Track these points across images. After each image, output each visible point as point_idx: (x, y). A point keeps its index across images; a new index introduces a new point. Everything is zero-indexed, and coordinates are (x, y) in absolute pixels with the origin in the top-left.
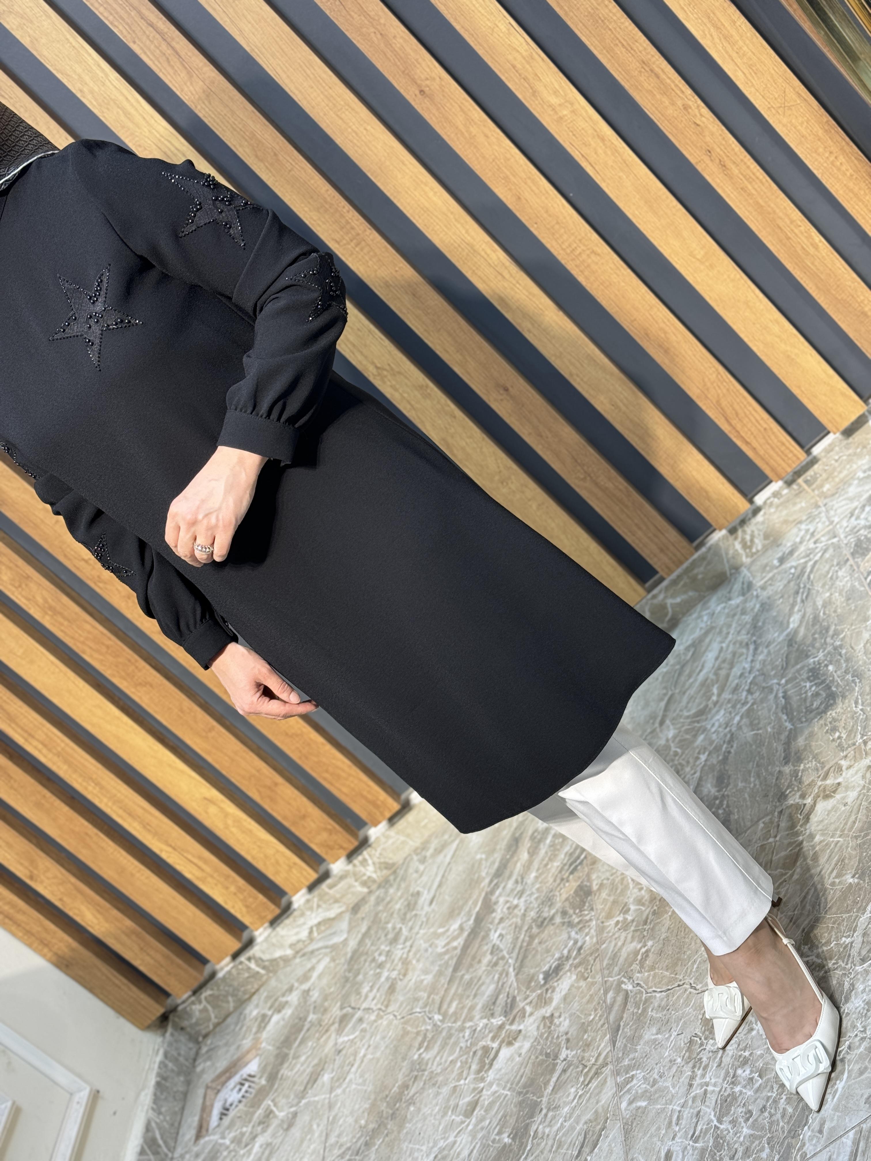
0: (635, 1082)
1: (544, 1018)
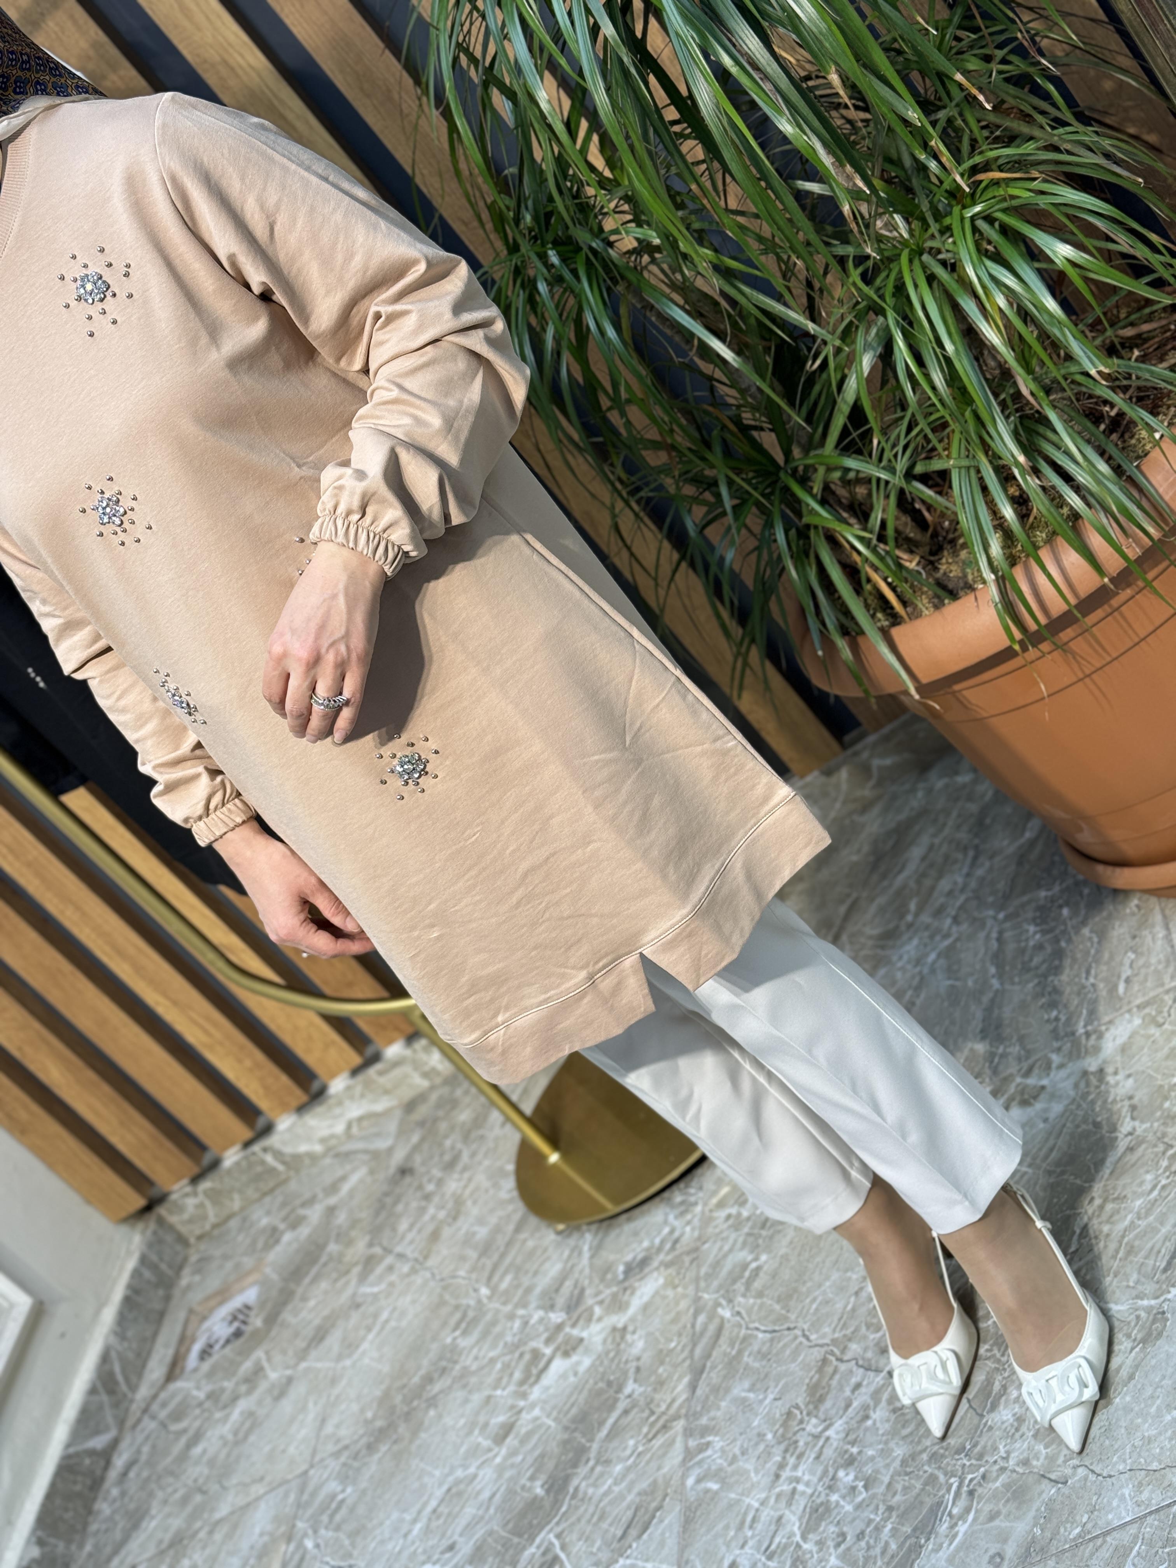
0: (709, 1452)
1: (614, 1329)
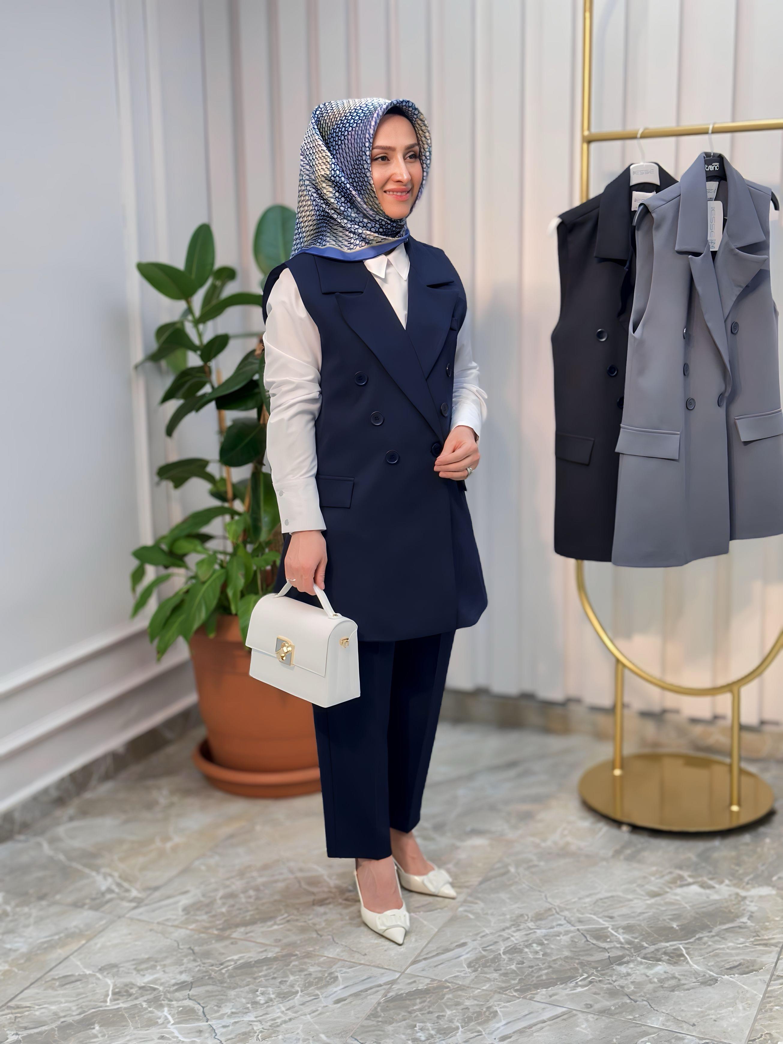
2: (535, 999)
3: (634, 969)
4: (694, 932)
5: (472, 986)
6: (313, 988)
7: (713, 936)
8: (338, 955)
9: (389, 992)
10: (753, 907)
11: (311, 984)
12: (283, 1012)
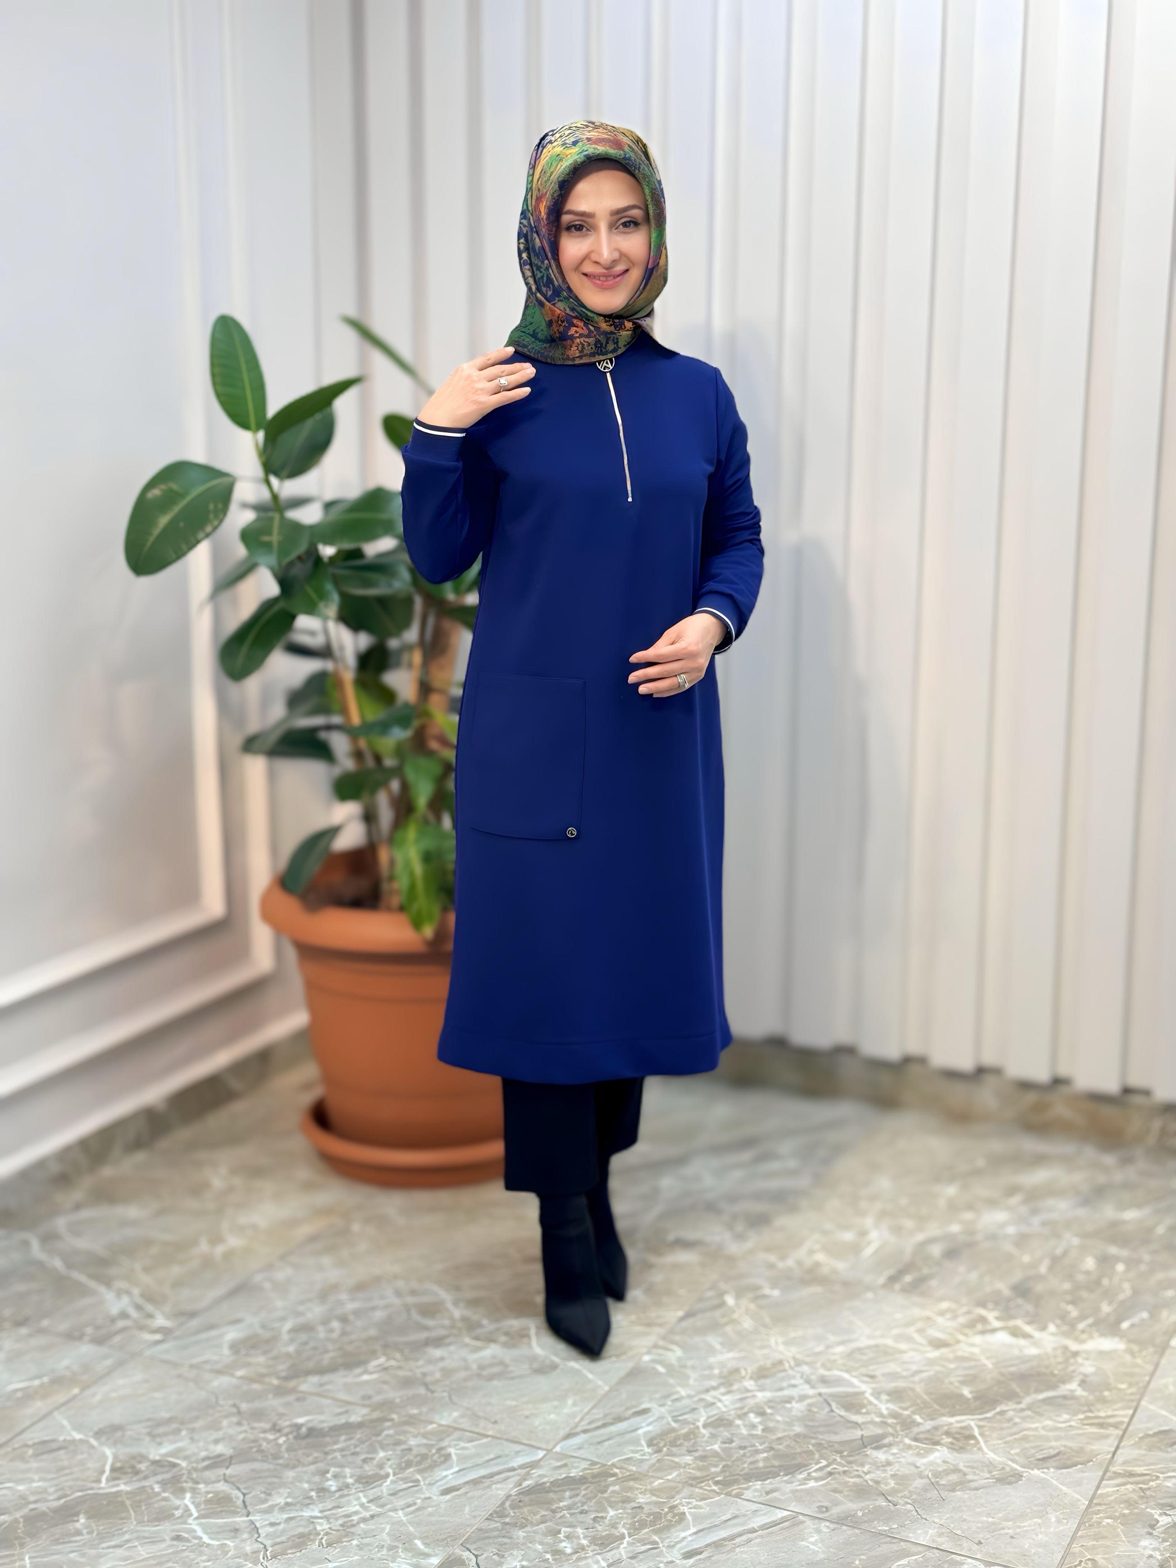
2: (742, 1497)
3: (898, 1456)
4: (994, 1403)
5: (650, 1474)
6: (412, 1469)
7: (1022, 1410)
8: (455, 1421)
9: (525, 1480)
10: (1088, 1368)
11: (409, 1464)
12: (362, 1505)
